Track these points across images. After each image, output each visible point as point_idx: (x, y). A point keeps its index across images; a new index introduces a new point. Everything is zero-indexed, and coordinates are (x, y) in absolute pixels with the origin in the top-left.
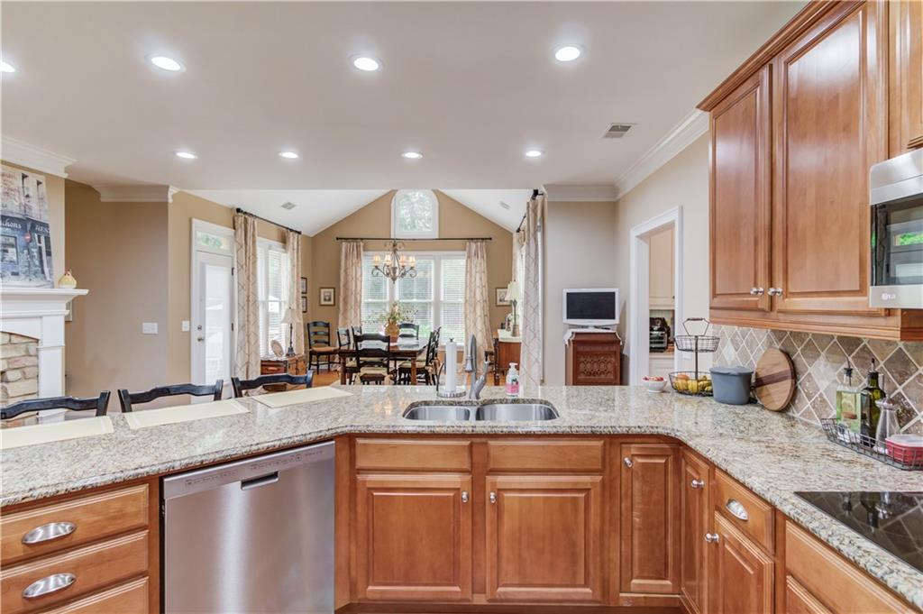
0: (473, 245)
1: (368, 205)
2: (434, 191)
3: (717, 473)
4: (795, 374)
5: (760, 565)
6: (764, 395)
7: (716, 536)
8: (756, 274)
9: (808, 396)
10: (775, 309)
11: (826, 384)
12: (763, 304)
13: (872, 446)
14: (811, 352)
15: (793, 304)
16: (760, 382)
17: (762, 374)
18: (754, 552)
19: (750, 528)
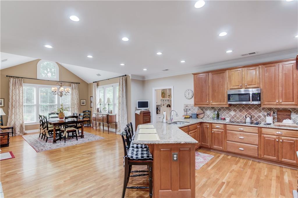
0: (74, 85)
1: (31, 62)
2: (56, 62)
3: (213, 124)
4: (204, 113)
5: (222, 131)
6: (198, 117)
7: (213, 132)
8: (206, 100)
9: (206, 115)
10: (210, 104)
11: (209, 113)
12: (208, 104)
13: (218, 119)
14: (206, 110)
15: (214, 104)
16: (197, 115)
17: (198, 114)
18: (221, 130)
19: (220, 128)
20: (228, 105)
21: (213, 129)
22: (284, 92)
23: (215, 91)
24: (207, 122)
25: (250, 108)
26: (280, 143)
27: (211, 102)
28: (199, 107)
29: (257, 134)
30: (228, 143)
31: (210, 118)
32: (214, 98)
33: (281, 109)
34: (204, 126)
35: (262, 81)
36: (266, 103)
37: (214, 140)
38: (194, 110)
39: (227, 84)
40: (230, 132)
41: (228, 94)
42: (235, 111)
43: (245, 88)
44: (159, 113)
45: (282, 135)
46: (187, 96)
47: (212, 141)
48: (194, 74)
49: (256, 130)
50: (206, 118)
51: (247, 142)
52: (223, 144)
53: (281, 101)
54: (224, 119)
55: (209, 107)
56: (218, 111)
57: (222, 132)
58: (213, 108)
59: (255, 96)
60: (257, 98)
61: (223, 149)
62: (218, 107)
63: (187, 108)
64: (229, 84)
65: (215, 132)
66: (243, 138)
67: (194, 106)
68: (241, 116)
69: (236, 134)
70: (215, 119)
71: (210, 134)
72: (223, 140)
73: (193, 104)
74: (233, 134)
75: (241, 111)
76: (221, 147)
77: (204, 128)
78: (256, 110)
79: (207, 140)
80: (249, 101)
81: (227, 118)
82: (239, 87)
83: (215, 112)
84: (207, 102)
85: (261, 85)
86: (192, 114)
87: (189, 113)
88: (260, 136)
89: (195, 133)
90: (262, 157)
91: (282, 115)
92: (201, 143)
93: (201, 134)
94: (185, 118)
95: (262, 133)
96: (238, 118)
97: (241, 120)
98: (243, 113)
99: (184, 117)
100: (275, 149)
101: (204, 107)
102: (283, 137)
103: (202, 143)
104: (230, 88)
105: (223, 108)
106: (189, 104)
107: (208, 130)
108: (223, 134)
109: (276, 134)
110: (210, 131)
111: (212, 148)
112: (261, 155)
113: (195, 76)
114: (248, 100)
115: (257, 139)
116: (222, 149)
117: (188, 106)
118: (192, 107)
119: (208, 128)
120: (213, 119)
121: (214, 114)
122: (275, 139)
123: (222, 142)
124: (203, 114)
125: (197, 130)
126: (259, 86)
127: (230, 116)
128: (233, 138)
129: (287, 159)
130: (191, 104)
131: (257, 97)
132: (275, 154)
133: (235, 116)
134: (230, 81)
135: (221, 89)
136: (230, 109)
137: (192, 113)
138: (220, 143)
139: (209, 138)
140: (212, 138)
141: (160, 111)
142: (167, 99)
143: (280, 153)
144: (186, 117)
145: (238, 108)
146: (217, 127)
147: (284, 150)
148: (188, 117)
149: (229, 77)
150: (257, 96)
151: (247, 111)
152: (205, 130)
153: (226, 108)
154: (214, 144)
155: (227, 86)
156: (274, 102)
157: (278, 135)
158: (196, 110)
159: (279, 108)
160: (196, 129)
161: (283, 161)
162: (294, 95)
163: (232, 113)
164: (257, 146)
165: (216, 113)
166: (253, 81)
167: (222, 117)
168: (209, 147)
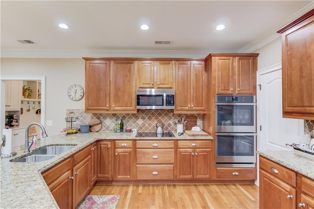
3: (116, 141)
4: (101, 123)
5: (131, 151)
6: (92, 129)
7: (116, 154)
8: (106, 102)
9: (104, 127)
10: (112, 109)
11: (109, 123)
12: (108, 108)
13: (123, 131)
14: (105, 118)
15: (117, 108)
16: (90, 127)
17: (91, 124)
18: (129, 150)
19: (128, 146)
20: (136, 110)
21: (116, 150)
22: (195, 95)
23: (120, 89)
24: (107, 138)
25: (160, 114)
26: (195, 156)
27: (113, 106)
28: (93, 114)
29: (173, 150)
30: (138, 167)
31: (111, 130)
32: (117, 99)
33: (189, 115)
34: (102, 146)
35: (175, 81)
36: (179, 108)
37: (119, 167)
38: (85, 118)
39: (135, 80)
40: (141, 151)
41: (137, 95)
42: (143, 118)
43: (158, 88)
44: (17, 126)
45: (197, 147)
46: (73, 95)
47: (115, 169)
48: (86, 59)
49: (171, 144)
50: (104, 130)
51: (162, 162)
52: (132, 170)
53: (192, 106)
54: (130, 131)
55: (109, 114)
56: (122, 120)
57: (130, 153)
58: (114, 115)
59: (169, 98)
60: (171, 102)
61: (132, 178)
62: (122, 114)
63: (72, 115)
64: (138, 80)
65: (120, 154)
66: (157, 157)
67: (86, 113)
68: (150, 125)
69: (148, 153)
70: (118, 131)
71: (113, 157)
72: (132, 164)
73: (83, 109)
74: (144, 153)
75: (150, 118)
76: (129, 176)
77: (103, 149)
78: (166, 117)
79: (107, 168)
80: (163, 105)
81: (134, 129)
82: (151, 86)
83: (117, 121)
84: (107, 106)
85: (175, 86)
86: (81, 126)
87: (77, 124)
88: (176, 152)
89: (88, 162)
90: (178, 178)
91: (190, 122)
92: (97, 175)
93: (97, 159)
94: (68, 134)
95: (179, 147)
96: (147, 128)
97: (150, 130)
98: (153, 121)
99: (67, 132)
100: (190, 165)
101: (101, 115)
102: (198, 150)
103: (99, 175)
104: (139, 87)
105: (128, 114)
106: (77, 110)
107: (108, 152)
108: (132, 156)
109: (192, 147)
110: (113, 152)
111: (114, 180)
112: (177, 176)
113: (88, 62)
114: (161, 104)
115: (173, 155)
116: (129, 178)
117: (75, 112)
118: (81, 113)
119: (108, 148)
120: (116, 132)
121: (116, 124)
122: (190, 152)
123: (130, 167)
124: (100, 125)
125: (91, 157)
126: (173, 86)
127: (137, 126)
128: (145, 159)
129: (201, 175)
130: (79, 110)
131: (171, 100)
132: (190, 172)
133: (144, 125)
134: (140, 77)
135: (128, 86)
136: (137, 116)
137: (81, 124)
138: (128, 170)
139: (110, 164)
140: (115, 164)
141: (17, 122)
142: (37, 100)
143: (195, 169)
144: (70, 131)
145: (146, 114)
146: (123, 145)
147: (199, 165)
148: (75, 131)
149: (139, 71)
150: (171, 98)
151: (156, 118)
152: (104, 152)
153: (132, 114)
154: (118, 174)
155: (136, 83)
156: (186, 107)
157: (194, 147)
158: (88, 119)
159: (187, 114)
160: (89, 155)
161: (197, 178)
162: (203, 99)
163: (140, 122)
164: (173, 165)
165: (120, 122)
166: (166, 79)
167: (127, 129)
168: (111, 179)
